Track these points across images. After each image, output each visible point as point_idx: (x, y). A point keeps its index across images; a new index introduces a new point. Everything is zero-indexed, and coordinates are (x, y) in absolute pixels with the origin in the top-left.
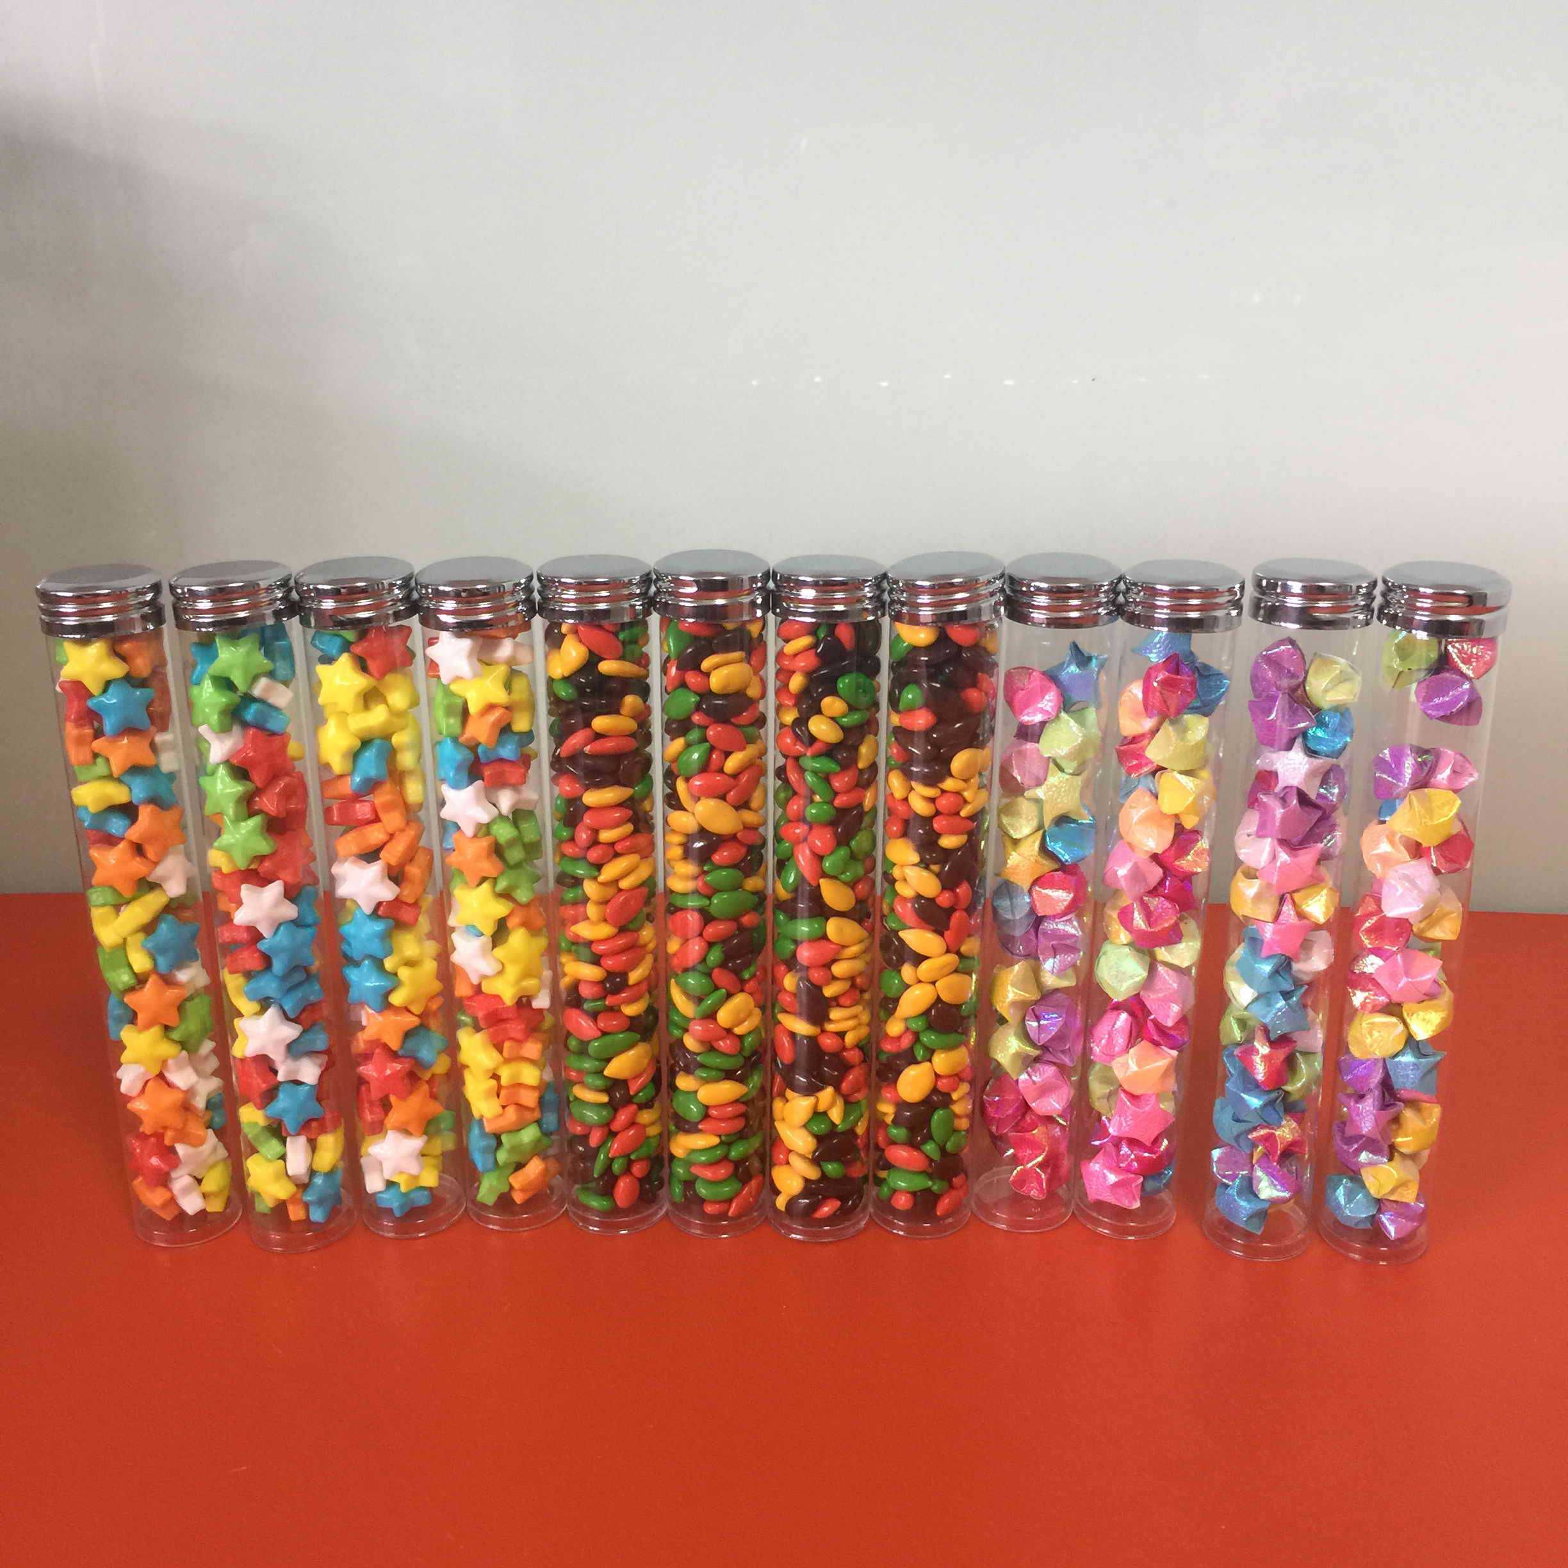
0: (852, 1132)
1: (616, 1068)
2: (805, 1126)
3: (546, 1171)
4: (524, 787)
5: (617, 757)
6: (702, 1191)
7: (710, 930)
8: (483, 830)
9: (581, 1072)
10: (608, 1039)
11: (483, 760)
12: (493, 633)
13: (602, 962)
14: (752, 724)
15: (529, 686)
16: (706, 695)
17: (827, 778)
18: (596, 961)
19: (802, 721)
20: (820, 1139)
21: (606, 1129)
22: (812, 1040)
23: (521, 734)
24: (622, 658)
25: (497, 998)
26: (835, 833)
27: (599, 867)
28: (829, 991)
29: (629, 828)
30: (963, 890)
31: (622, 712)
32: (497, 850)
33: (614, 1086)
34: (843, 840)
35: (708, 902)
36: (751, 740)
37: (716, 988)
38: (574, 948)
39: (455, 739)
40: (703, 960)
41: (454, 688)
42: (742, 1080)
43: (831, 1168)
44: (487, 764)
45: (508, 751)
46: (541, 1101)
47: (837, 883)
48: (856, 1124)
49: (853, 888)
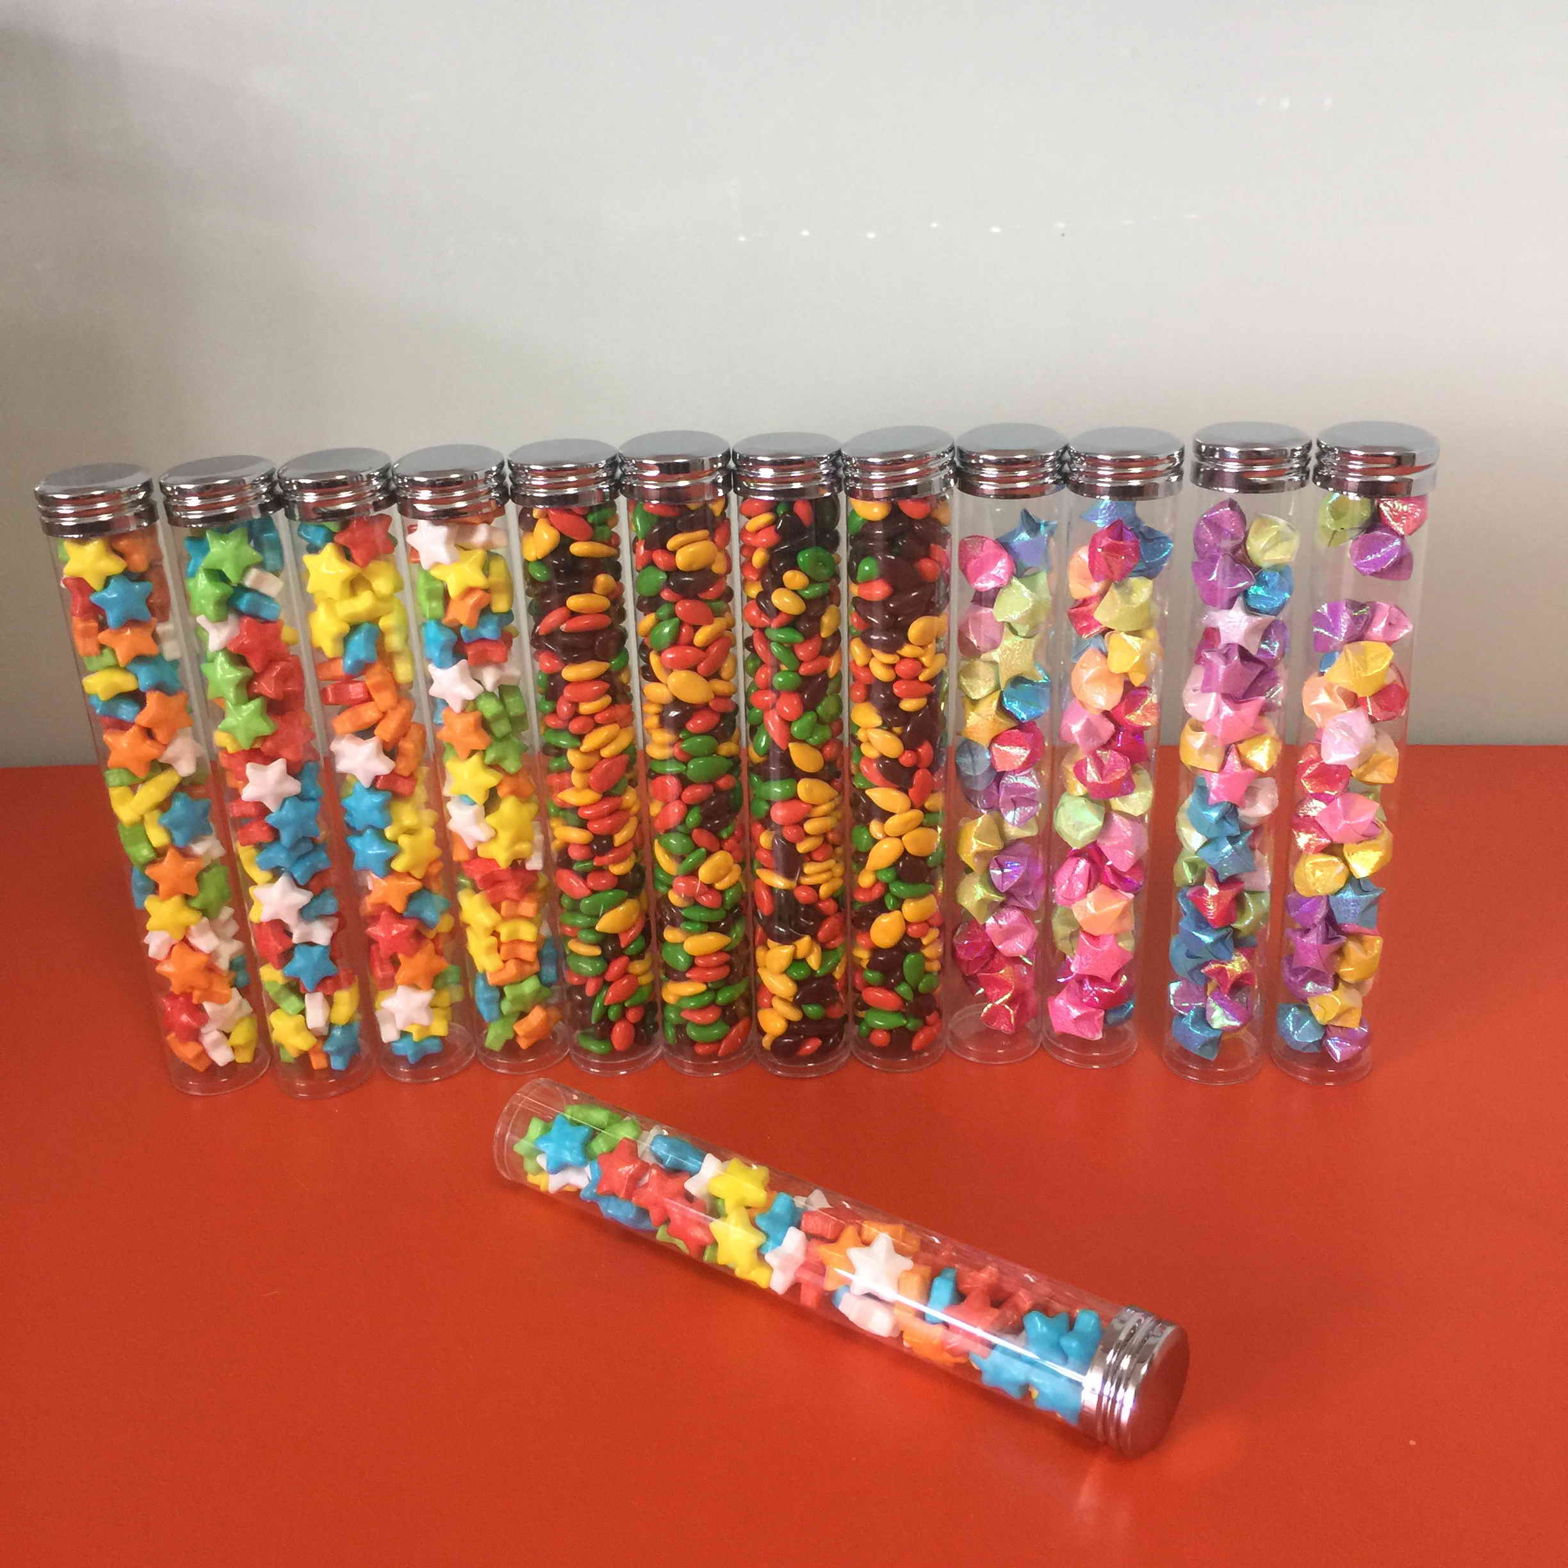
0: (829, 977)
1: (607, 923)
2: (785, 972)
3: (548, 1018)
4: (506, 665)
5: (591, 634)
6: (692, 1033)
7: (688, 794)
8: (470, 706)
9: (575, 928)
10: (596, 896)
11: (465, 639)
12: (468, 519)
13: (589, 825)
14: (719, 599)
15: (506, 566)
16: (673, 572)
17: (791, 648)
18: (583, 824)
19: (765, 595)
20: (799, 983)
21: (601, 980)
22: (788, 892)
23: (500, 615)
24: (592, 539)
25: (492, 861)
26: (802, 700)
27: (581, 737)
28: (802, 848)
29: (607, 700)
30: (924, 750)
31: (595, 591)
32: (484, 725)
33: (606, 940)
34: (809, 706)
35: (685, 767)
36: (718, 614)
37: (697, 847)
38: (561, 813)
39: (439, 622)
40: (683, 822)
41: (435, 573)
42: (725, 931)
43: (812, 1010)
44: (469, 644)
45: (489, 631)
46: (539, 955)
47: (805, 746)
48: (834, 969)
49: (821, 751)
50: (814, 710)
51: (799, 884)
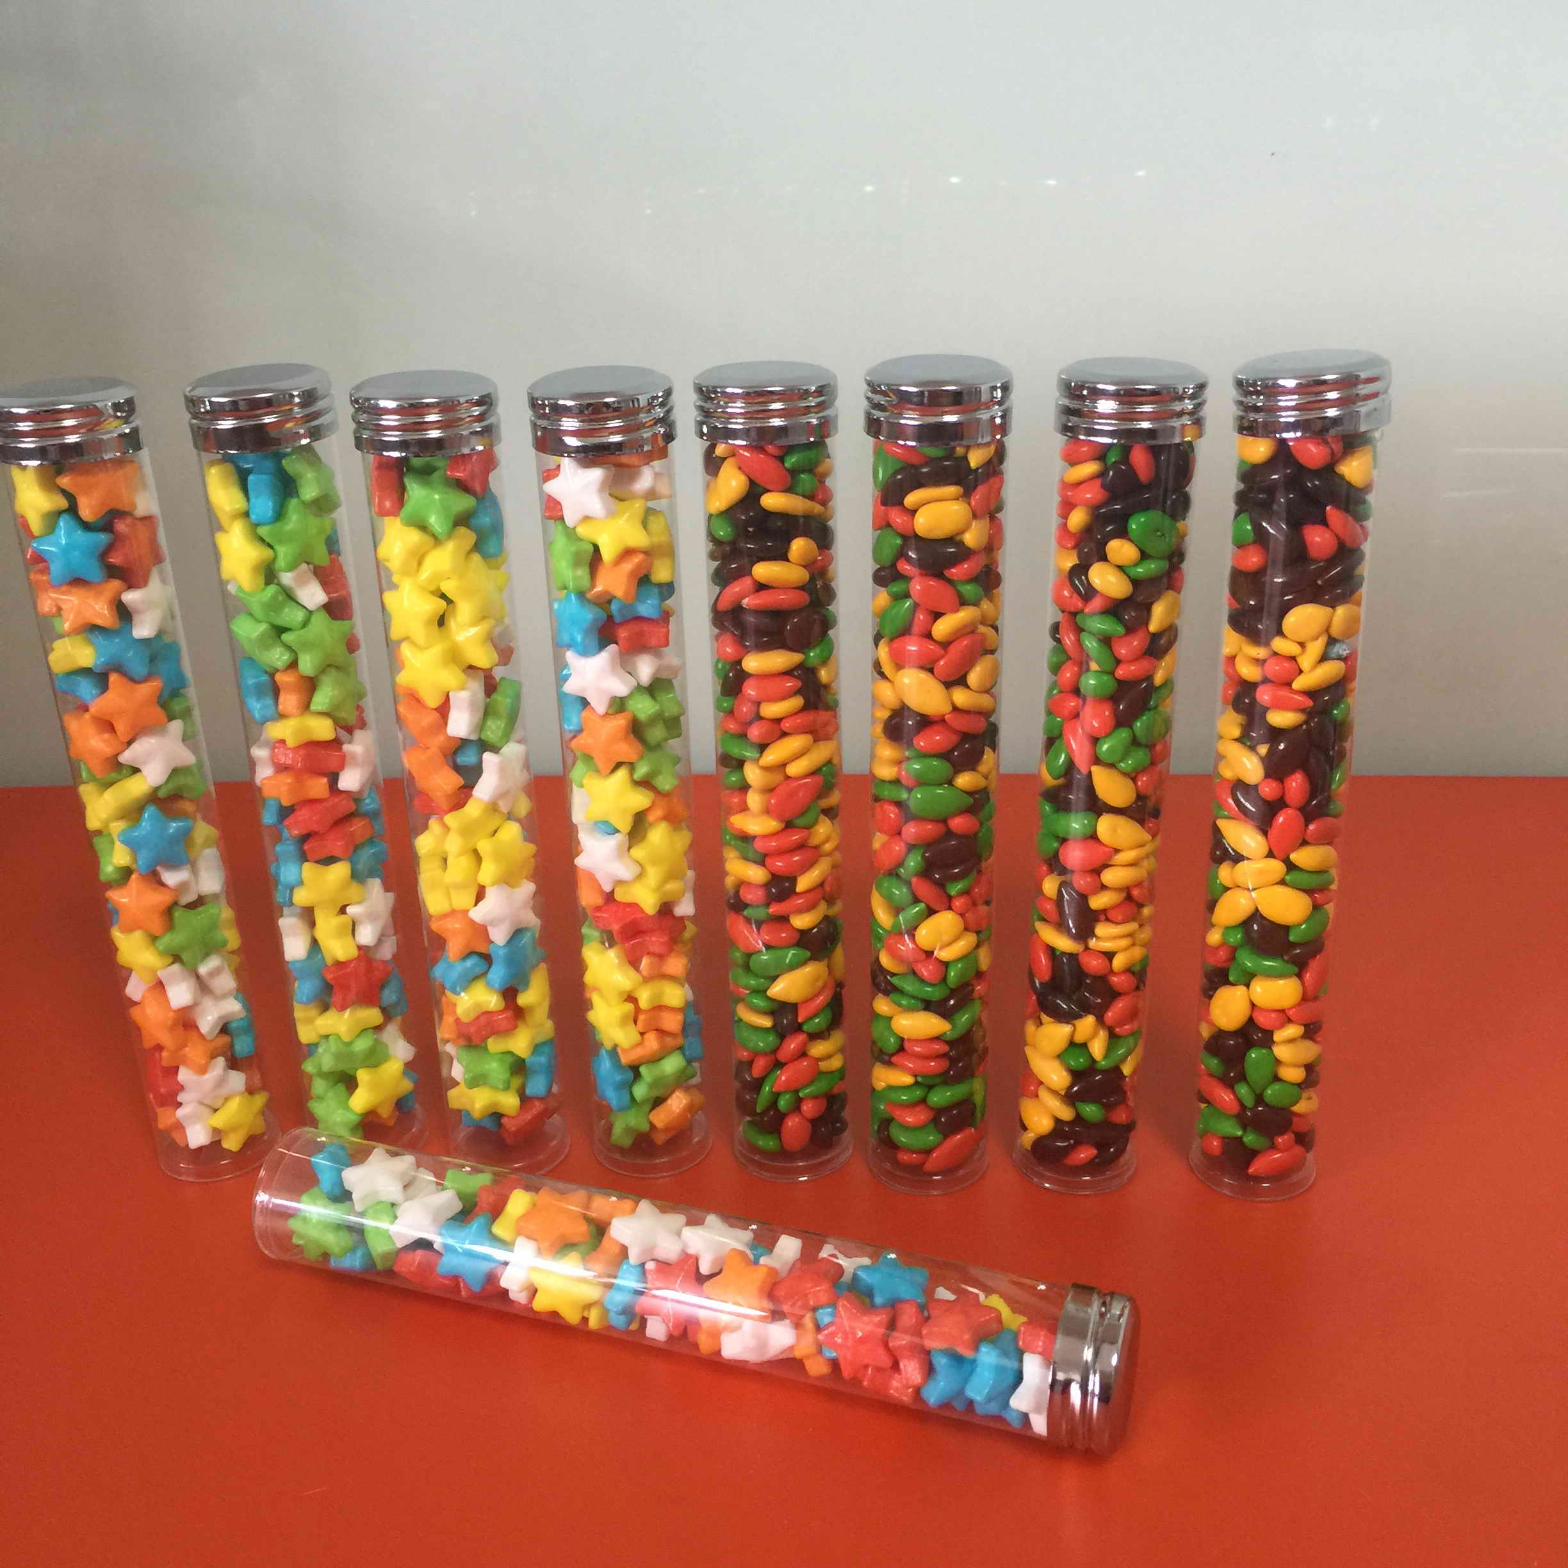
0: (1116, 1070)
1: (784, 988)
2: (1059, 1058)
3: (690, 1108)
4: (666, 650)
5: (778, 615)
6: (899, 1137)
7: (910, 831)
8: (618, 705)
10: (773, 953)
11: (618, 618)
12: (624, 459)
13: (768, 861)
14: (975, 581)
15: (667, 524)
16: (910, 538)
17: (1106, 641)
18: (761, 860)
20: (1077, 1075)
21: (772, 1058)
22: (1074, 958)
23: (660, 585)
24: (789, 490)
25: (635, 906)
26: (1115, 711)
27: (762, 747)
28: (1098, 902)
29: (797, 702)
30: (1296, 783)
31: (790, 557)
32: (636, 729)
33: (782, 1010)
34: (1122, 721)
35: (909, 795)
36: (973, 600)
37: (917, 900)
38: (737, 843)
39: (581, 595)
41: (581, 531)
42: (946, 1015)
43: (1091, 1111)
44: (622, 624)
45: (647, 608)
46: (685, 1029)
47: (1114, 772)
48: (1123, 1059)
49: (1134, 780)
50: (1130, 726)
51: (1087, 948)
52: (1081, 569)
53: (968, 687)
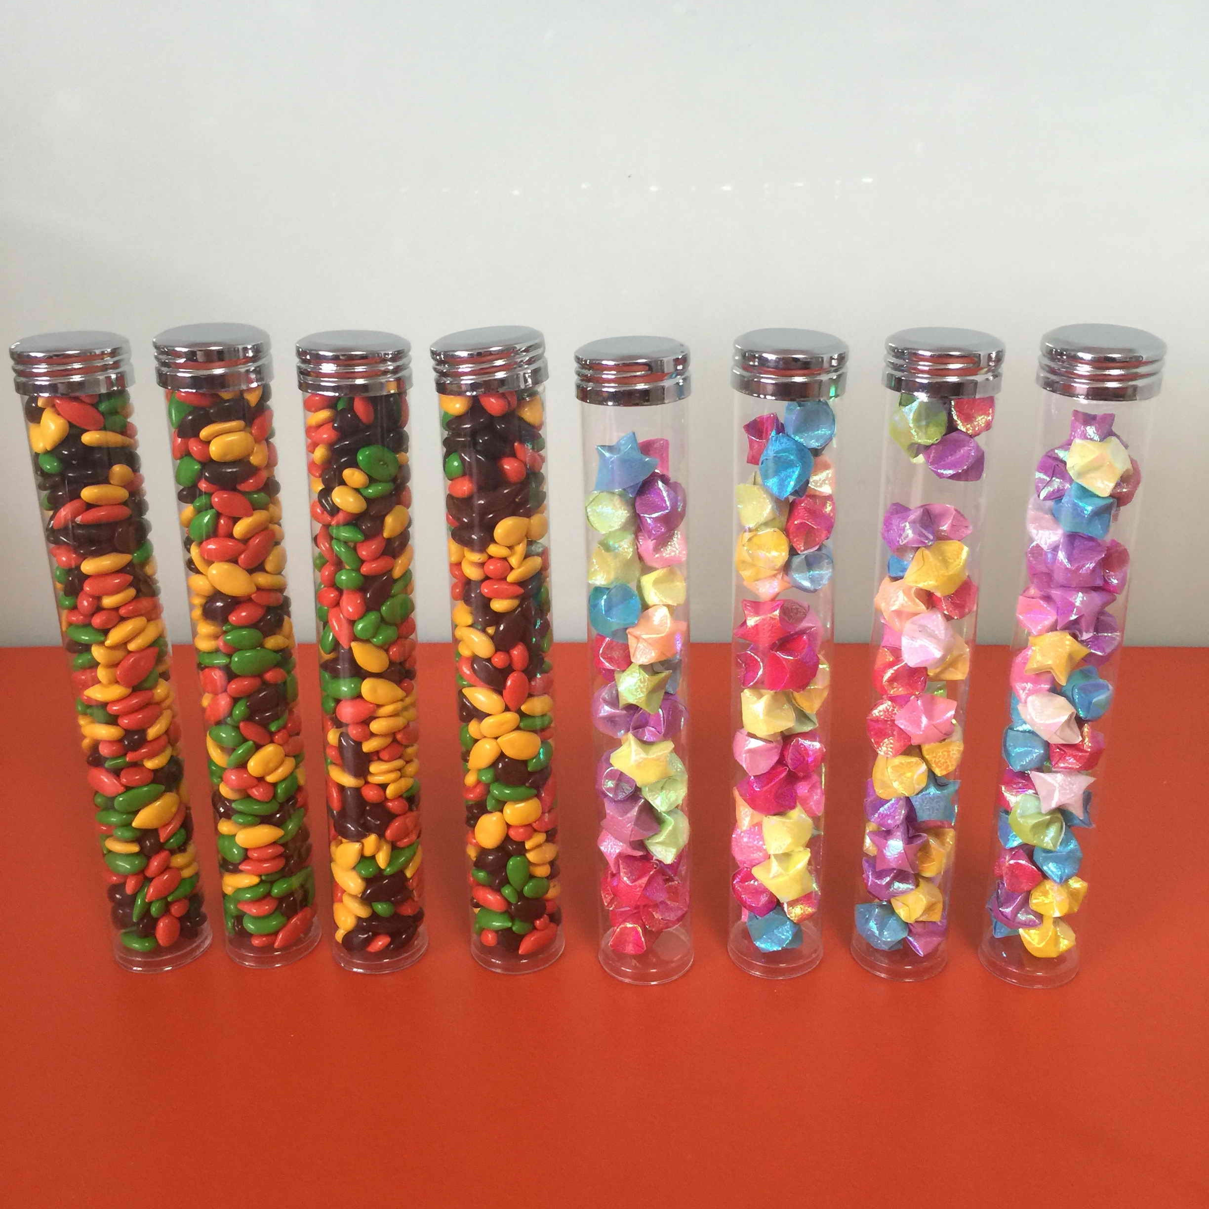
1: (143, 819)
2: (354, 868)
5: (110, 525)
6: (250, 926)
7: (233, 686)
9: (110, 827)
10: (131, 793)
13: (120, 721)
14: (258, 491)
16: (208, 463)
17: (353, 547)
18: (113, 720)
20: (368, 881)
21: (141, 877)
22: (357, 790)
24: (104, 428)
26: (364, 599)
27: (106, 632)
28: (368, 747)
29: (131, 592)
30: (518, 653)
31: (112, 482)
33: (143, 836)
34: (372, 605)
35: (228, 660)
36: (255, 507)
37: (245, 740)
38: (89, 711)
40: (230, 714)
42: (279, 824)
43: (383, 908)
47: (369, 646)
48: (406, 867)
49: (387, 651)
50: (378, 610)
51: (367, 783)
52: (326, 493)
53: (267, 572)
